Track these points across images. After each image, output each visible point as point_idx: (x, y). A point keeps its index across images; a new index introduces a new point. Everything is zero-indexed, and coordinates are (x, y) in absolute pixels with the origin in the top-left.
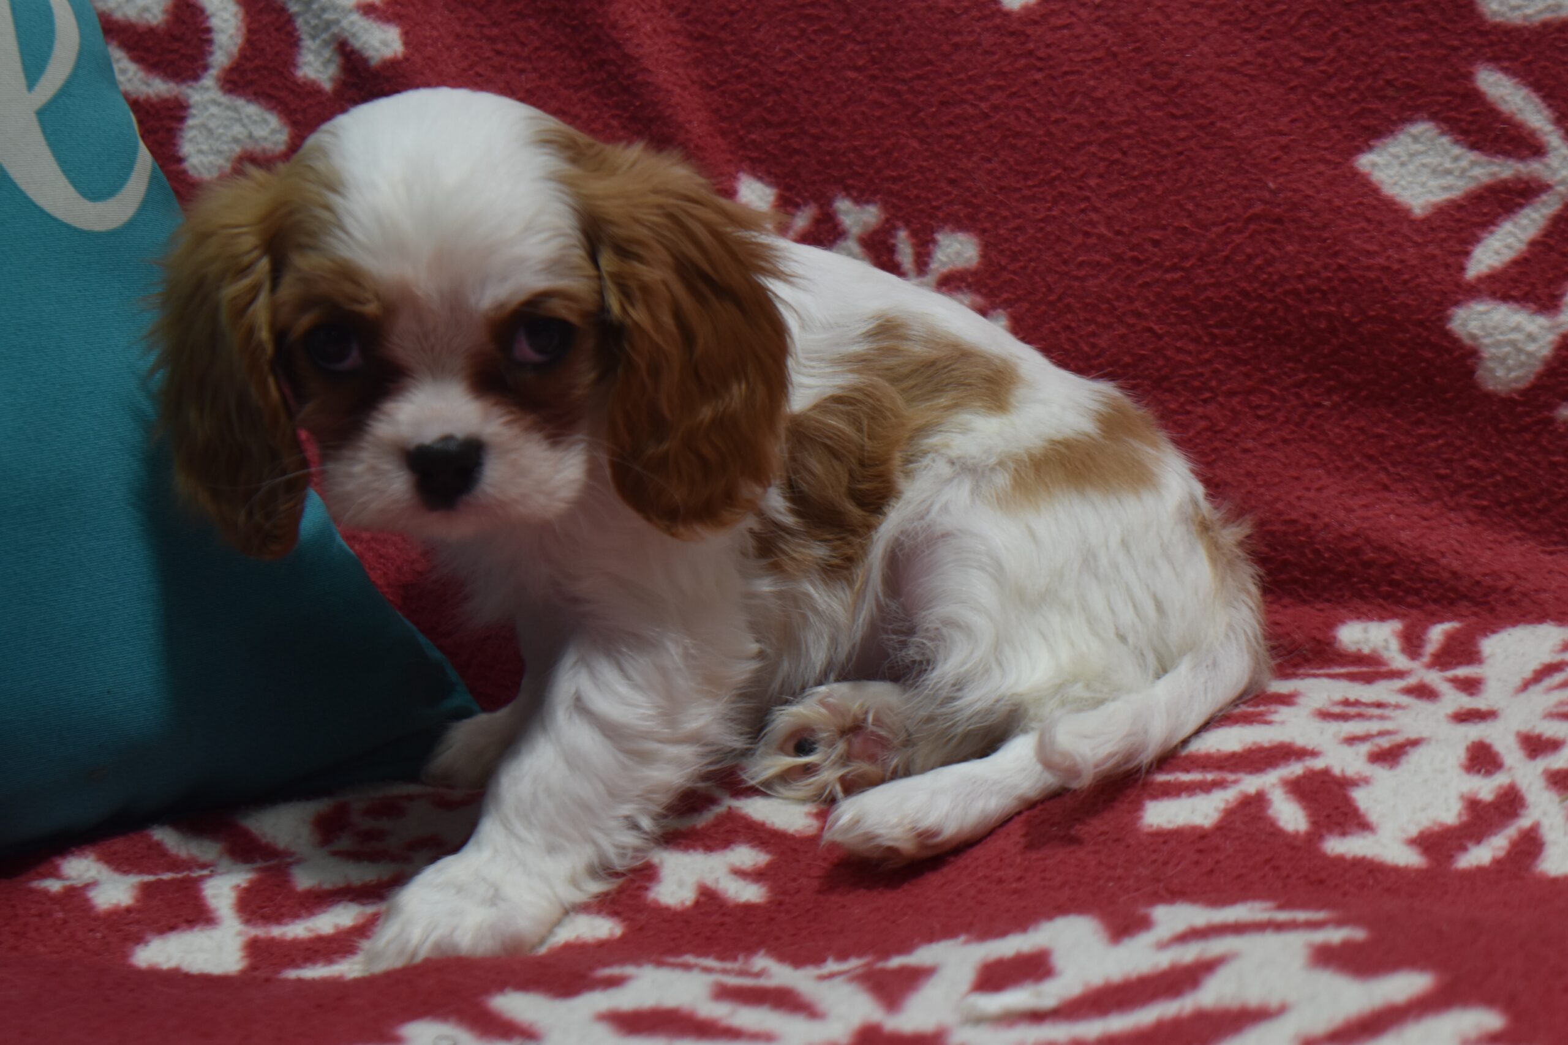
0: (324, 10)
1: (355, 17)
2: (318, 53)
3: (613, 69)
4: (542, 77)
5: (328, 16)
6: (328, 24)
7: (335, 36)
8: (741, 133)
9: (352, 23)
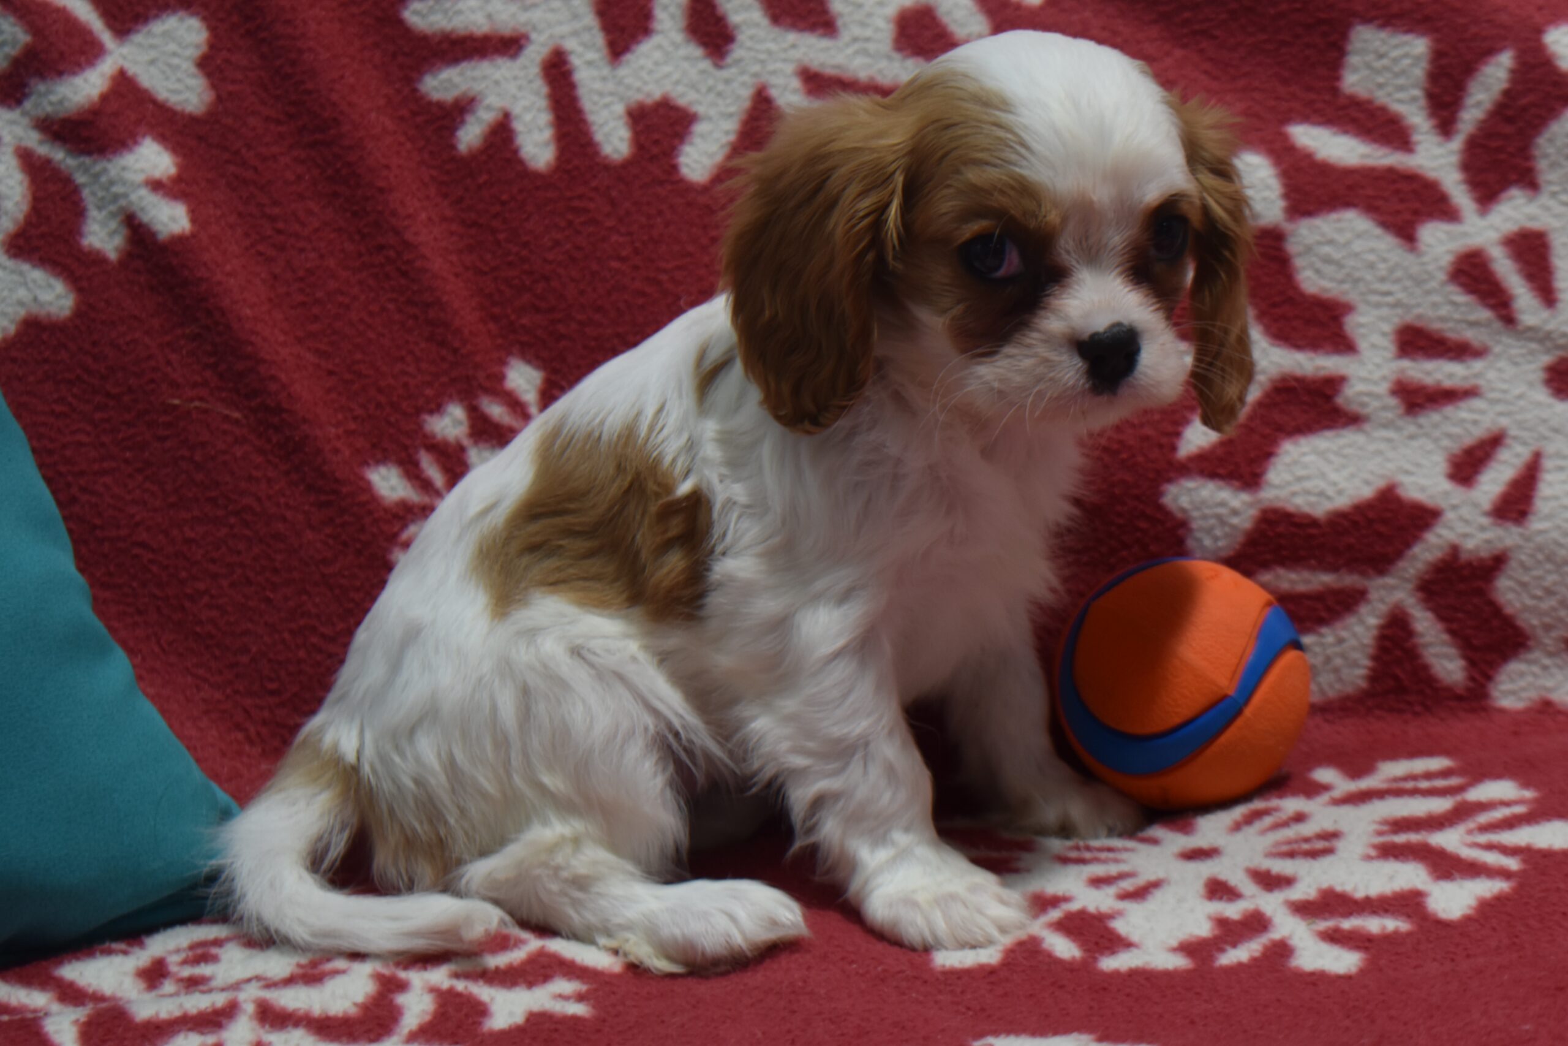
0: (112, 183)
1: (144, 192)
2: (103, 224)
3: (392, 253)
4: (322, 257)
5: (116, 189)
6: (116, 198)
7: (122, 210)
8: (513, 317)
9: (141, 198)
